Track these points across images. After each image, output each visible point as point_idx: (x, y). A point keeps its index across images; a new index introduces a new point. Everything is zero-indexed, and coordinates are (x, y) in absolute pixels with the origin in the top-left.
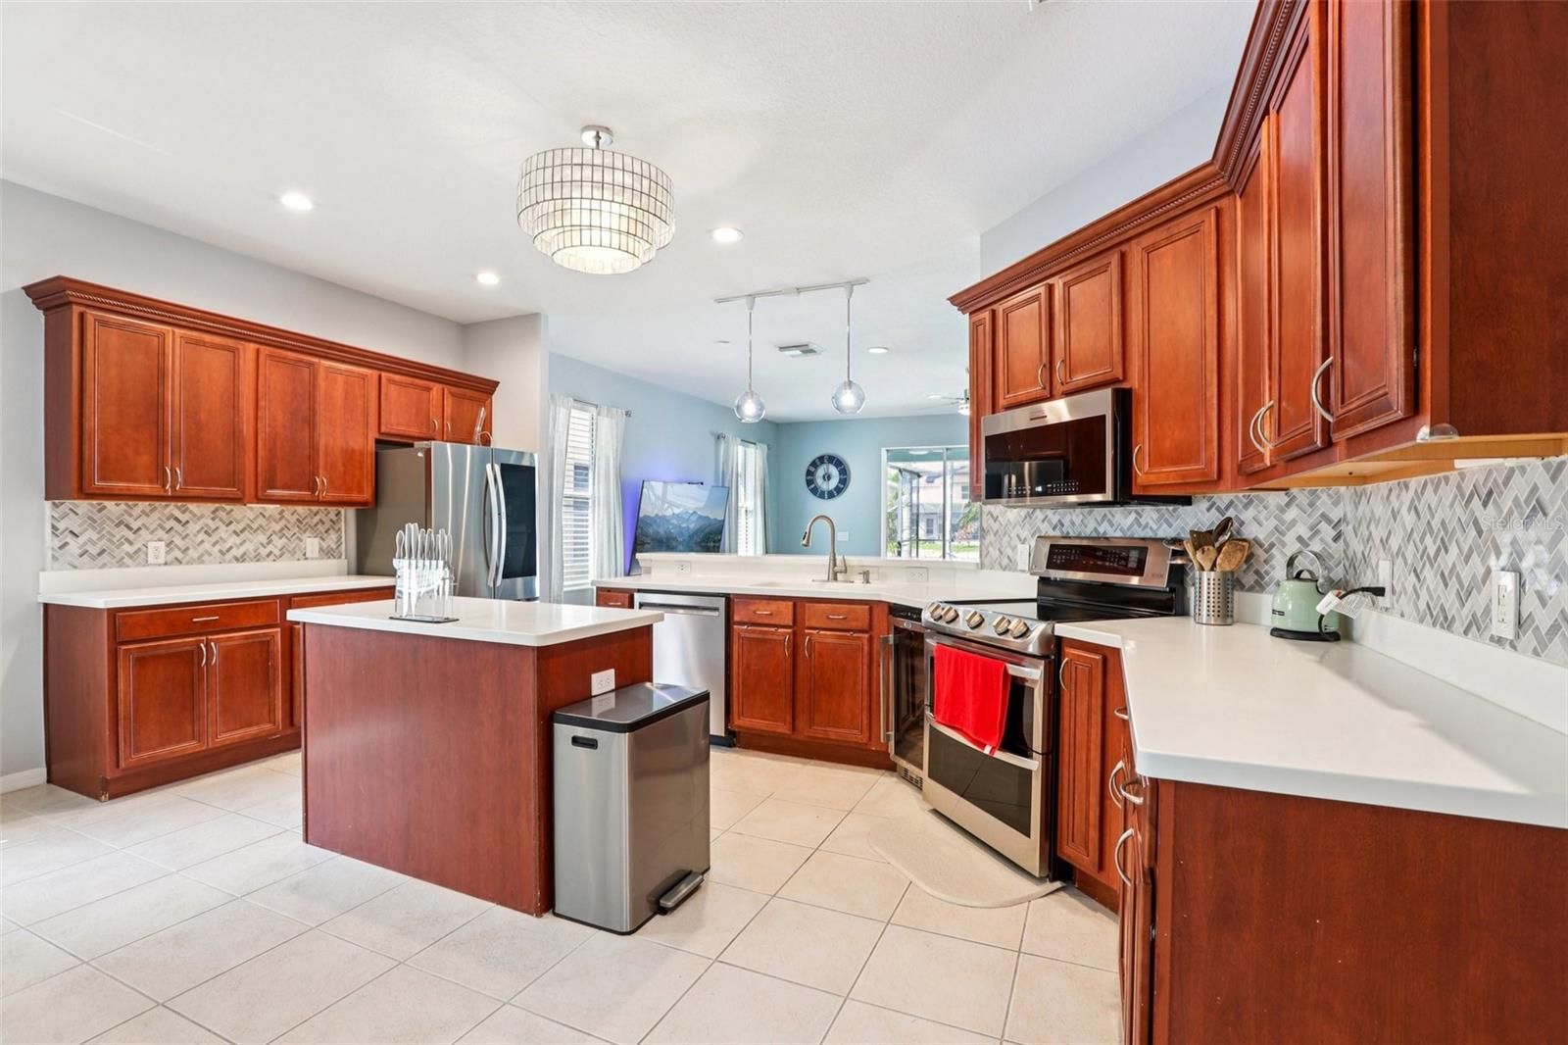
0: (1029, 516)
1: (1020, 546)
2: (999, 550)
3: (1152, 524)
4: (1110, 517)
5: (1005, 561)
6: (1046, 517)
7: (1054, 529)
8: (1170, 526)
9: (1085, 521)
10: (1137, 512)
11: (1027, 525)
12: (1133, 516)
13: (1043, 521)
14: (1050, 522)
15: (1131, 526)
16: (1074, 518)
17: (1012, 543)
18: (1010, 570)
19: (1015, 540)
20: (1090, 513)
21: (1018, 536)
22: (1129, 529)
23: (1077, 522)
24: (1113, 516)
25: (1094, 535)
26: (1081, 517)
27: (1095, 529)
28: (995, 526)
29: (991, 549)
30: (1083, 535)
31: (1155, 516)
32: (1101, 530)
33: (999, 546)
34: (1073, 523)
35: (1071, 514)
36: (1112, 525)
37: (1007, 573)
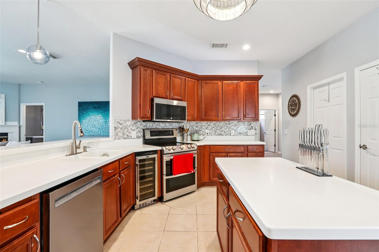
0: (135, 123)
1: (133, 132)
2: (123, 133)
3: (168, 126)
4: (159, 124)
5: (125, 136)
6: (141, 124)
7: (144, 127)
8: (171, 126)
9: (153, 125)
10: (165, 123)
11: (135, 126)
12: (164, 124)
13: (140, 125)
14: (143, 125)
15: (164, 126)
16: (150, 124)
17: (129, 131)
18: (128, 139)
19: (130, 130)
20: (154, 124)
21: (131, 129)
22: (163, 127)
23: (151, 125)
24: (160, 124)
25: (156, 128)
26: (152, 124)
27: (156, 127)
28: (122, 126)
29: (119, 133)
30: (153, 128)
31: (169, 124)
32: (157, 127)
33: (123, 132)
34: (150, 126)
35: (149, 123)
36: (160, 126)
37: (126, 140)
